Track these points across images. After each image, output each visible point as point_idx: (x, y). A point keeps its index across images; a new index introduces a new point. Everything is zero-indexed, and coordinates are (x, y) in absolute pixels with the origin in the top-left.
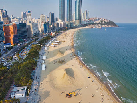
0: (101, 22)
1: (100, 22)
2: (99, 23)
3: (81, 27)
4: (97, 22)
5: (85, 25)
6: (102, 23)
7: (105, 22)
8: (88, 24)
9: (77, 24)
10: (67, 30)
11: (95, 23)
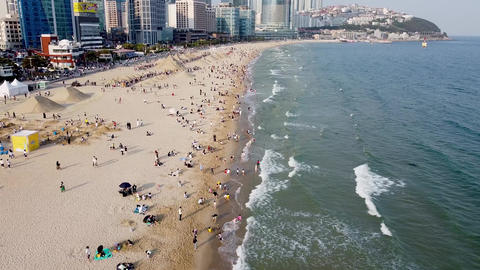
0: (379, 20)
1: (371, 19)
2: (370, 26)
3: (294, 38)
4: (362, 20)
5: (307, 32)
6: (382, 24)
7: (396, 23)
8: (324, 28)
9: (272, 25)
10: (214, 44)
11: (350, 22)
